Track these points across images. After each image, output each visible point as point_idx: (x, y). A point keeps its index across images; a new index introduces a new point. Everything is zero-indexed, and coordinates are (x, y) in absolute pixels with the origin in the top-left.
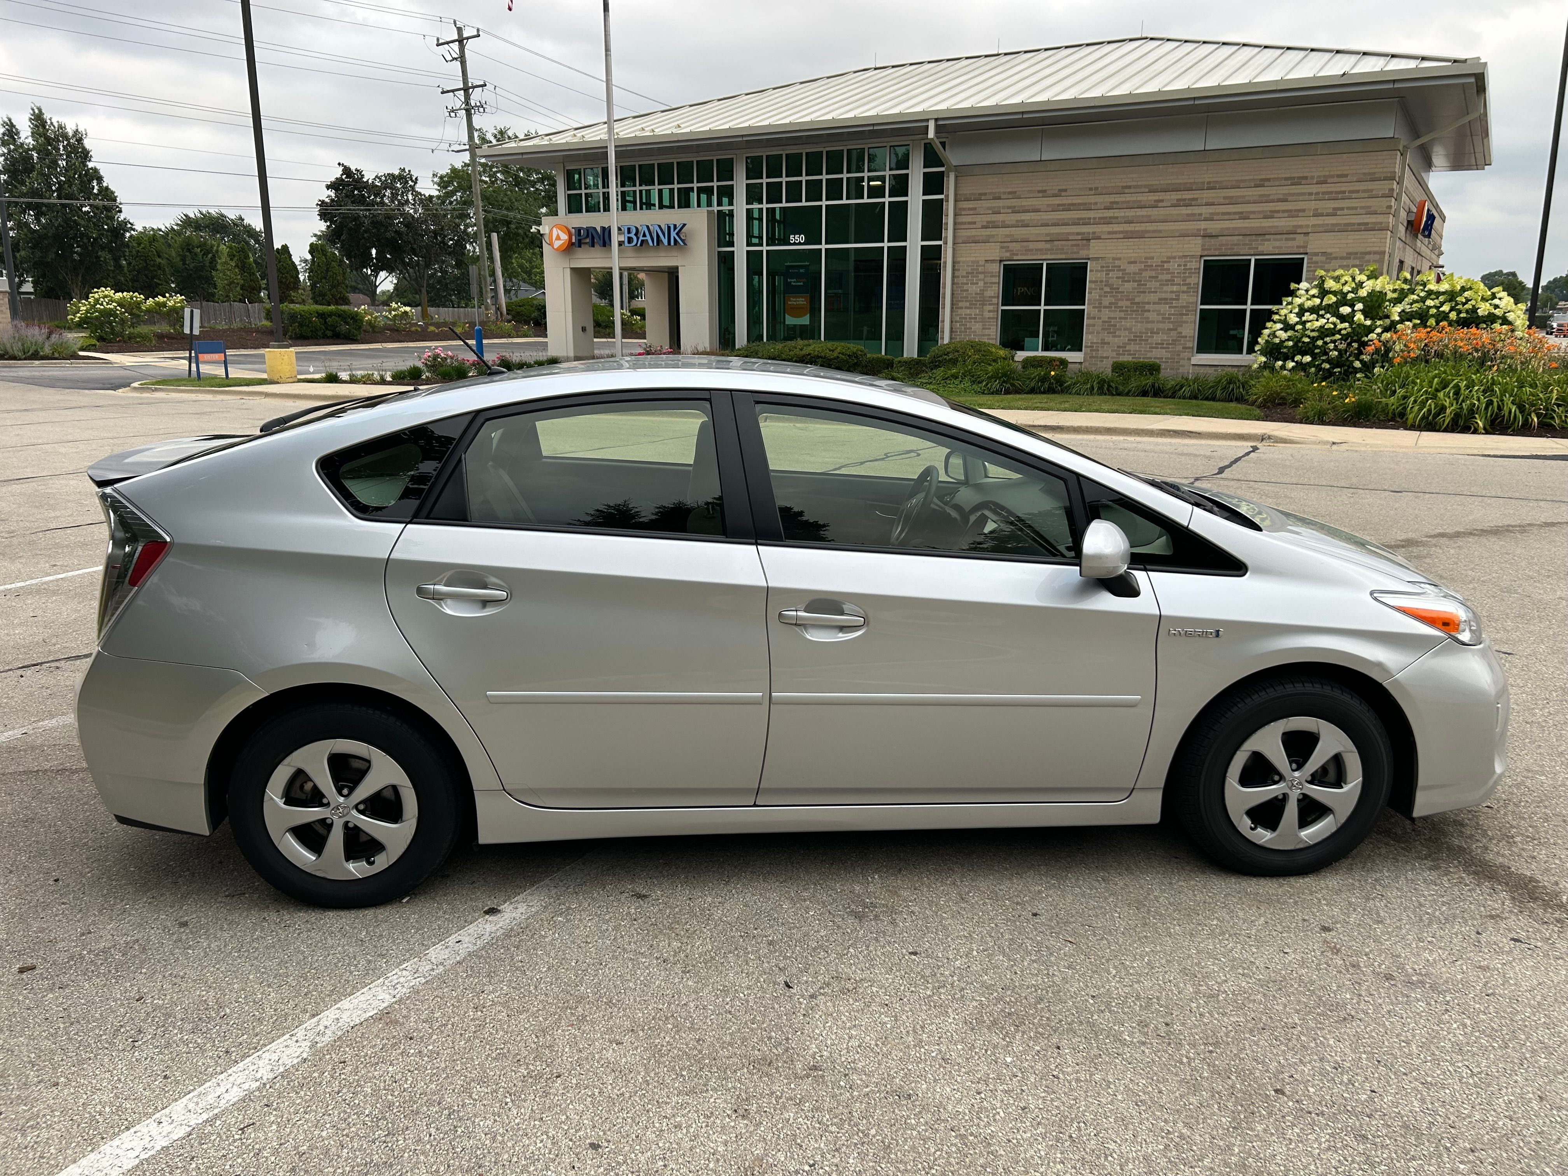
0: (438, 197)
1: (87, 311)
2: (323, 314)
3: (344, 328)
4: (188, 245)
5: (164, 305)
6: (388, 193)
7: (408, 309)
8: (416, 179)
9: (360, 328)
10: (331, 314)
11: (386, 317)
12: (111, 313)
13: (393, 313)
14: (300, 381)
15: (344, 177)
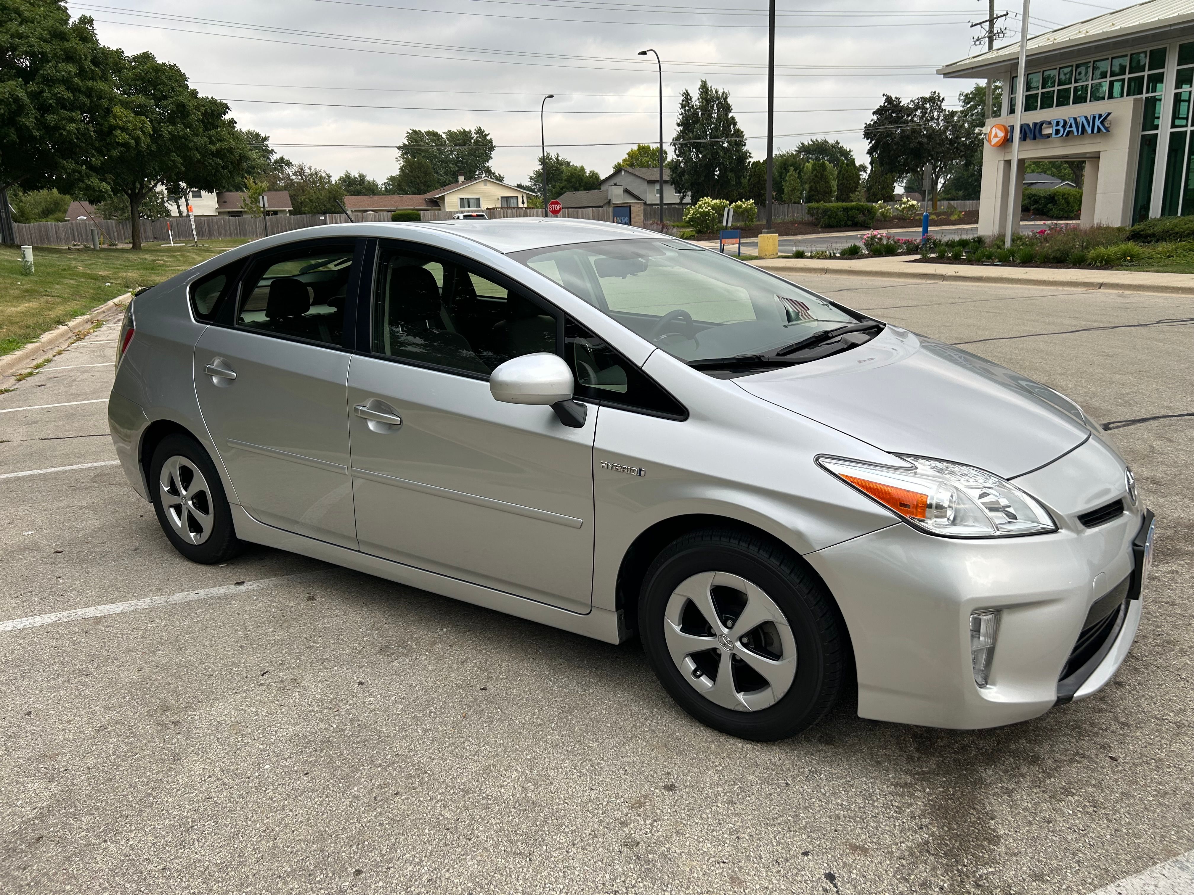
0: (962, 112)
1: (693, 213)
2: (847, 208)
3: (861, 218)
4: (785, 164)
5: (740, 207)
6: (919, 112)
7: (915, 202)
8: (943, 99)
9: (873, 218)
10: (852, 208)
11: (897, 209)
12: (707, 214)
13: (903, 206)
14: (779, 257)
15: (886, 104)
